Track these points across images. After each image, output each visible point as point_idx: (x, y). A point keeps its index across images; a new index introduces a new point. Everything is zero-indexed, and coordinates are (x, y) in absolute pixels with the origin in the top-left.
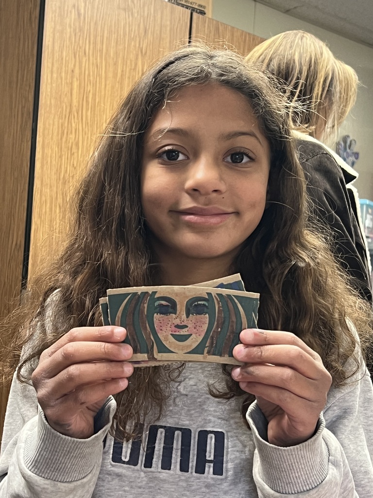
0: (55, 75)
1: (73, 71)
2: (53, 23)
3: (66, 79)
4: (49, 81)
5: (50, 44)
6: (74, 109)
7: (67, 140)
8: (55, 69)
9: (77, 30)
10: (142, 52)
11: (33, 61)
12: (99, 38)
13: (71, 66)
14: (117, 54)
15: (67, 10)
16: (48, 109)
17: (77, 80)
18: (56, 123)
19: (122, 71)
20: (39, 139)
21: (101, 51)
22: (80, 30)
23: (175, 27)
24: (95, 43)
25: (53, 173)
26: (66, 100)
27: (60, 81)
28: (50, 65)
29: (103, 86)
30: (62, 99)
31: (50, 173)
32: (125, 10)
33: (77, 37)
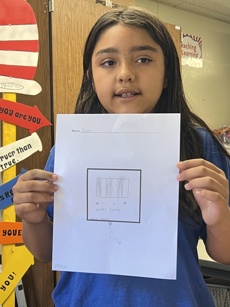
0: (59, 51)
1: (68, 48)
2: (56, 25)
3: (65, 52)
4: (57, 54)
5: (56, 35)
6: (70, 67)
7: (68, 83)
8: (59, 48)
9: (68, 27)
11: (48, 44)
12: (79, 30)
13: (67, 45)
15: (63, 17)
16: (57, 68)
17: (70, 52)
18: (62, 75)
20: (54, 84)
21: (81, 36)
24: (78, 33)
25: (62, 101)
26: (65, 62)
27: (62, 53)
28: (56, 46)
30: (64, 63)
31: (61, 100)
32: (91, 14)
33: (69, 31)
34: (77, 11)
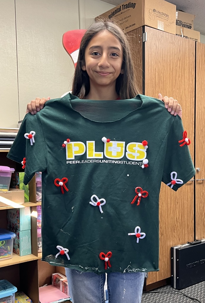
0: (150, 71)
1: (156, 69)
3: (153, 72)
4: (148, 74)
6: (157, 84)
8: (149, 69)
10: (179, 59)
12: (164, 55)
13: (155, 67)
14: (170, 61)
15: (152, 46)
17: (157, 72)
18: (151, 90)
19: (173, 67)
21: (165, 60)
22: (157, 53)
23: (190, 48)
24: (162, 57)
26: (154, 81)
27: (151, 73)
28: (148, 68)
29: (166, 74)
32: (172, 43)
33: (156, 56)
34: (162, 41)
